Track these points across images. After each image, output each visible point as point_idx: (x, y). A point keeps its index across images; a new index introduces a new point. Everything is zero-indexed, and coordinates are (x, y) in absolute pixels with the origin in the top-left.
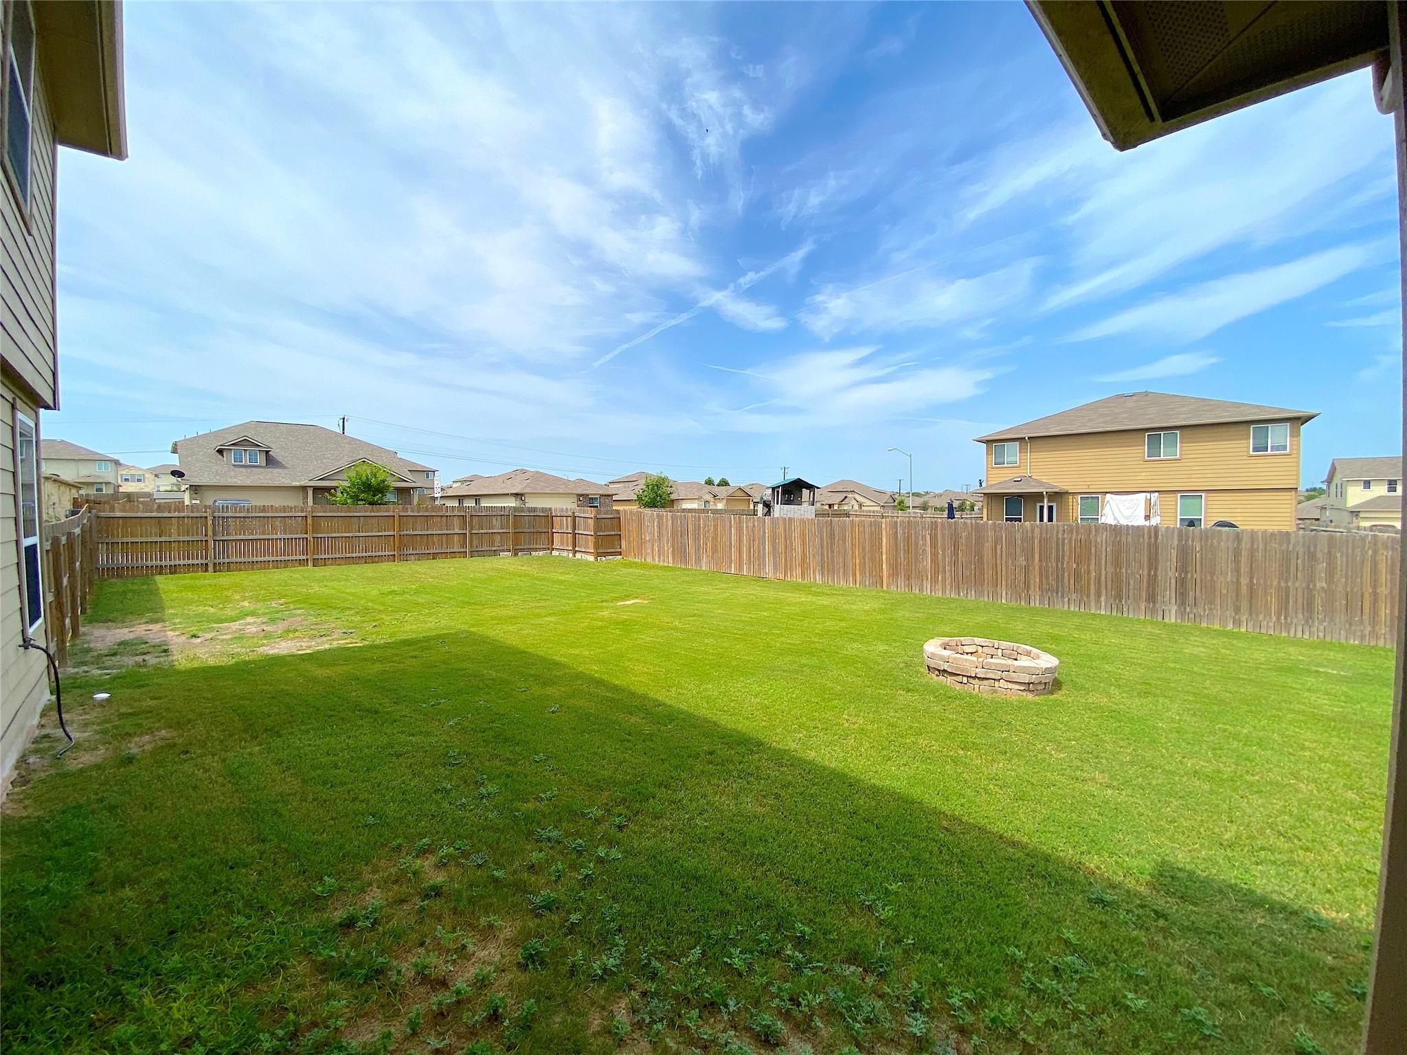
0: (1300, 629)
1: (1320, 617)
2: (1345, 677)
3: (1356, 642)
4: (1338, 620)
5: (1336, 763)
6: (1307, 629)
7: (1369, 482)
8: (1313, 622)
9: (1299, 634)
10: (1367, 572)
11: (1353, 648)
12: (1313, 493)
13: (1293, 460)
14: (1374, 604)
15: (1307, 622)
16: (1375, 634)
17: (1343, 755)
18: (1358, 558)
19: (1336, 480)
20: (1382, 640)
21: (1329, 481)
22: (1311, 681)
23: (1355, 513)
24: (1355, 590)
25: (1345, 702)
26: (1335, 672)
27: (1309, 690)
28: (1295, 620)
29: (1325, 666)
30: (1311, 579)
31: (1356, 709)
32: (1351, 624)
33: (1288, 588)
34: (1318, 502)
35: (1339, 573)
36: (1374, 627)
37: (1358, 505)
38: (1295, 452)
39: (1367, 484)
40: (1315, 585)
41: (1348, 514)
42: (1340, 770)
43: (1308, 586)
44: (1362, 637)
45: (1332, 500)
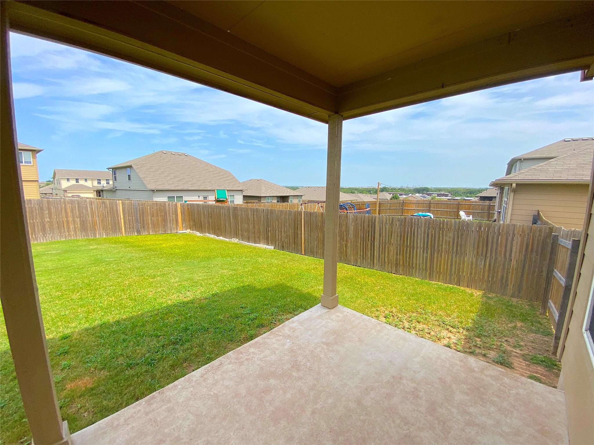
0: (41, 239)
1: (49, 232)
2: (59, 253)
3: (64, 239)
4: (55, 233)
5: (53, 284)
6: (44, 238)
7: (69, 179)
8: (46, 235)
9: (42, 241)
10: (63, 213)
11: (62, 242)
12: (49, 183)
13: (35, 168)
14: (68, 224)
15: (44, 235)
16: (70, 235)
17: (56, 281)
18: (59, 208)
19: (57, 178)
20: (73, 237)
21: (54, 178)
22: (45, 258)
23: (65, 191)
24: (60, 220)
25: (58, 262)
26: (55, 252)
27: (44, 262)
28: (39, 236)
29: (51, 251)
30: (42, 218)
31: (61, 263)
32: (61, 233)
33: (34, 223)
34: (51, 186)
35: (53, 214)
36: (69, 233)
37: (66, 188)
38: (35, 165)
39: (68, 180)
40: (45, 220)
41: (63, 191)
42: (54, 286)
43: (42, 221)
44: (66, 237)
45: (56, 186)
